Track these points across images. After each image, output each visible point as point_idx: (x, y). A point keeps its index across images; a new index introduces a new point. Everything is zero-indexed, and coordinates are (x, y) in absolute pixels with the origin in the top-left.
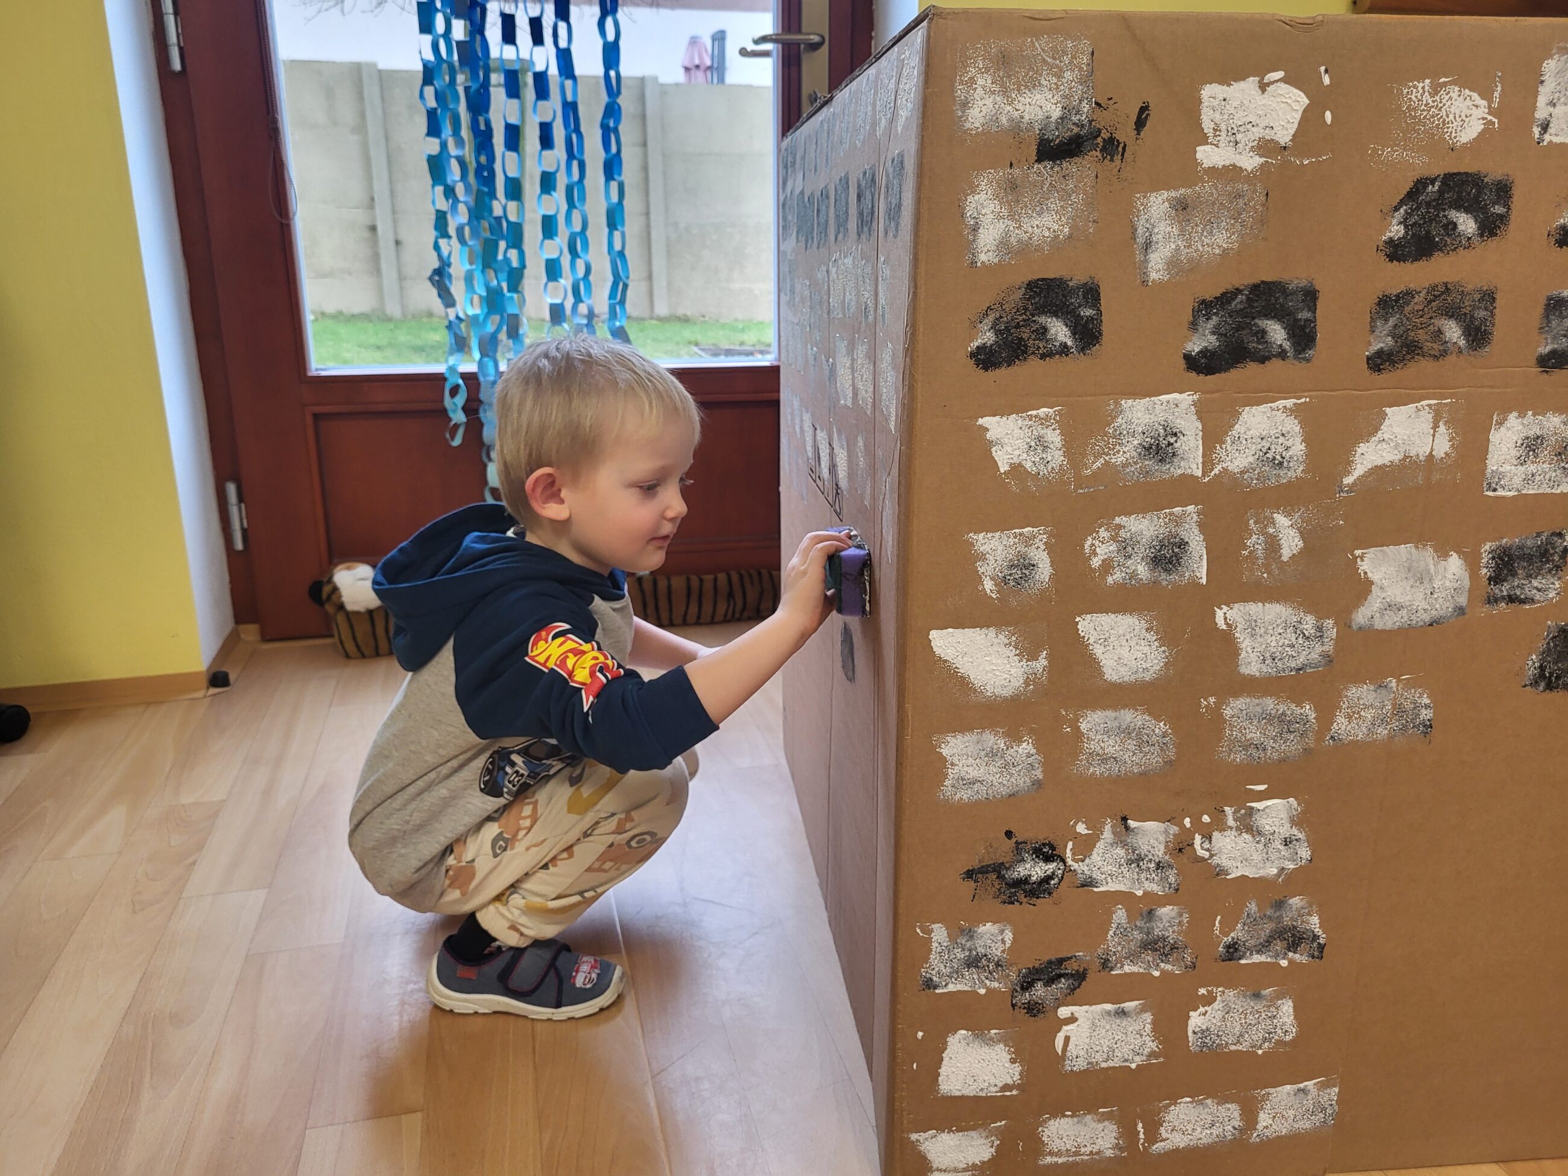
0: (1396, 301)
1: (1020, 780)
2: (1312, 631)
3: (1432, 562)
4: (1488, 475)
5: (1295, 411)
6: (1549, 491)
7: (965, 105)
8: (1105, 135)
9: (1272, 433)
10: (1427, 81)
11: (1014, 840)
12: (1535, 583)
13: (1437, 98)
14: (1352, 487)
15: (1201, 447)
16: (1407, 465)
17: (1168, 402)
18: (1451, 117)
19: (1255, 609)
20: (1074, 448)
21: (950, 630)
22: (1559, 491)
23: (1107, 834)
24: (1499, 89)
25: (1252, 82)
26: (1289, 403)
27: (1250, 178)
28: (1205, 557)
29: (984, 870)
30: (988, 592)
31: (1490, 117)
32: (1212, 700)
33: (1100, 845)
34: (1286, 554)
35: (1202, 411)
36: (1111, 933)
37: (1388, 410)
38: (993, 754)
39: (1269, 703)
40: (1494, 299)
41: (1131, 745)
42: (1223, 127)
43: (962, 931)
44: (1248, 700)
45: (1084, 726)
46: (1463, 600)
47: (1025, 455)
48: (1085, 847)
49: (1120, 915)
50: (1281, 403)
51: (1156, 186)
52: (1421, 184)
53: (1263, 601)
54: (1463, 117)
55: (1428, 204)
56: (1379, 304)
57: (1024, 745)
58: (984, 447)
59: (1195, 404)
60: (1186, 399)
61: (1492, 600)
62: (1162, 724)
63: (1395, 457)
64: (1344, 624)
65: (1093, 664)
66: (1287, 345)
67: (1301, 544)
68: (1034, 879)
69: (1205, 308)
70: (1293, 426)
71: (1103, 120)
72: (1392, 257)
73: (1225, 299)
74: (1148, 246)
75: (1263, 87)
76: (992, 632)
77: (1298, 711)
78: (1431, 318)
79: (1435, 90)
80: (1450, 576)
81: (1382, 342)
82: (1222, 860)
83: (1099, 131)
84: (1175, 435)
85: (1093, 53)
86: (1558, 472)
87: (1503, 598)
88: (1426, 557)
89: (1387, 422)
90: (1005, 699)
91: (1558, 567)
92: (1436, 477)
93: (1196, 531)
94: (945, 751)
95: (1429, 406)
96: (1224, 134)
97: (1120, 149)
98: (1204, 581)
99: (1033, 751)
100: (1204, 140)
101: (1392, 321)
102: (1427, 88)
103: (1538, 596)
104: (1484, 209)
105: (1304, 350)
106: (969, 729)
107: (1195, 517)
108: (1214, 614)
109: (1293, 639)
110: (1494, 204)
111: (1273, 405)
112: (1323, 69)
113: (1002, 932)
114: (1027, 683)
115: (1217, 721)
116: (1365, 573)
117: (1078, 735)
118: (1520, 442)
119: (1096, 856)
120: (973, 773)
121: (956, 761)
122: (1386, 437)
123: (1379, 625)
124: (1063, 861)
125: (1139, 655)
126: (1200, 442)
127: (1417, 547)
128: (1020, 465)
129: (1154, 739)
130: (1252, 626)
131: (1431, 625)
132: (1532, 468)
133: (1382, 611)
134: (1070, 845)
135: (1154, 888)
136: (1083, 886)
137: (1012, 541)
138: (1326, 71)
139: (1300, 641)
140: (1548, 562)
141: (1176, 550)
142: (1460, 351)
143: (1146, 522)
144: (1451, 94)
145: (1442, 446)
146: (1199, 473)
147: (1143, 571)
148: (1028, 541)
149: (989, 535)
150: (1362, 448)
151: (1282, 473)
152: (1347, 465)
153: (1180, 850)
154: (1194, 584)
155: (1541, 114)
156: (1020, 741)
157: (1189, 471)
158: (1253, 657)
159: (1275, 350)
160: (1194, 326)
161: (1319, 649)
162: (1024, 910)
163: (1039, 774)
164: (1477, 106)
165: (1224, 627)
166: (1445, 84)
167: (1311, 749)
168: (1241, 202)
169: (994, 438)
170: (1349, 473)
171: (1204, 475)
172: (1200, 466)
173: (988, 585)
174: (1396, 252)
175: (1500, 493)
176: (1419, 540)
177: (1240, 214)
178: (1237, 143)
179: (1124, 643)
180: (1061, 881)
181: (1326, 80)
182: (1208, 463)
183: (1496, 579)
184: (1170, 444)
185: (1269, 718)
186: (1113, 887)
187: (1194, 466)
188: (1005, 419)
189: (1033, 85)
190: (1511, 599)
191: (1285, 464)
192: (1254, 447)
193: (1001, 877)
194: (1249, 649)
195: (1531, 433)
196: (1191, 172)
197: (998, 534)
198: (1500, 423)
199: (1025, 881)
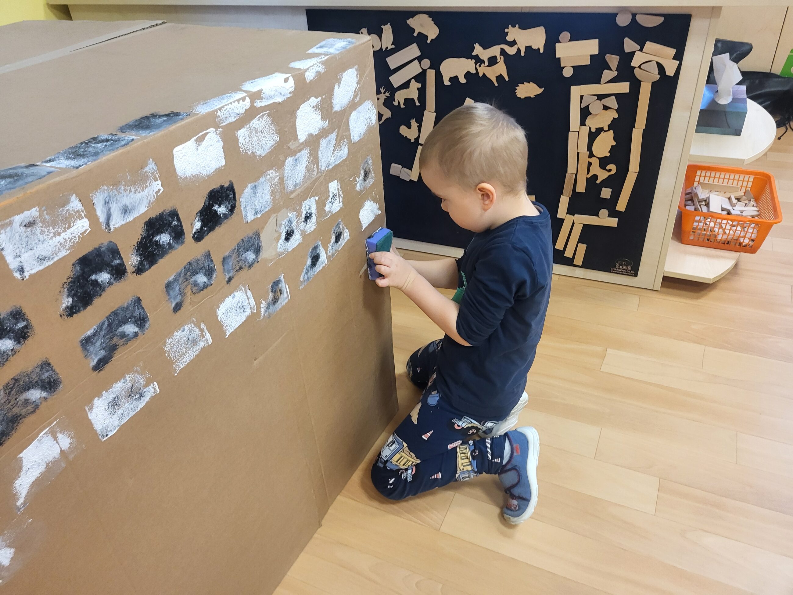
4: (99, 433)
14: (24, 503)
16: (51, 467)
34: (6, 562)
37: (21, 455)
40: (49, 364)
63: (42, 468)
67: (13, 550)
78: (16, 399)
86: (134, 403)
92: (71, 457)
95: (46, 433)
104: (11, 331)
110: (16, 324)
118: (107, 408)
122: (28, 467)
132: (120, 411)
142: (46, 399)
145: (65, 441)
150: (18, 483)
152: (14, 497)
155: (14, 265)
170: (18, 499)
175: (110, 434)
195: (110, 400)
198: (91, 409)
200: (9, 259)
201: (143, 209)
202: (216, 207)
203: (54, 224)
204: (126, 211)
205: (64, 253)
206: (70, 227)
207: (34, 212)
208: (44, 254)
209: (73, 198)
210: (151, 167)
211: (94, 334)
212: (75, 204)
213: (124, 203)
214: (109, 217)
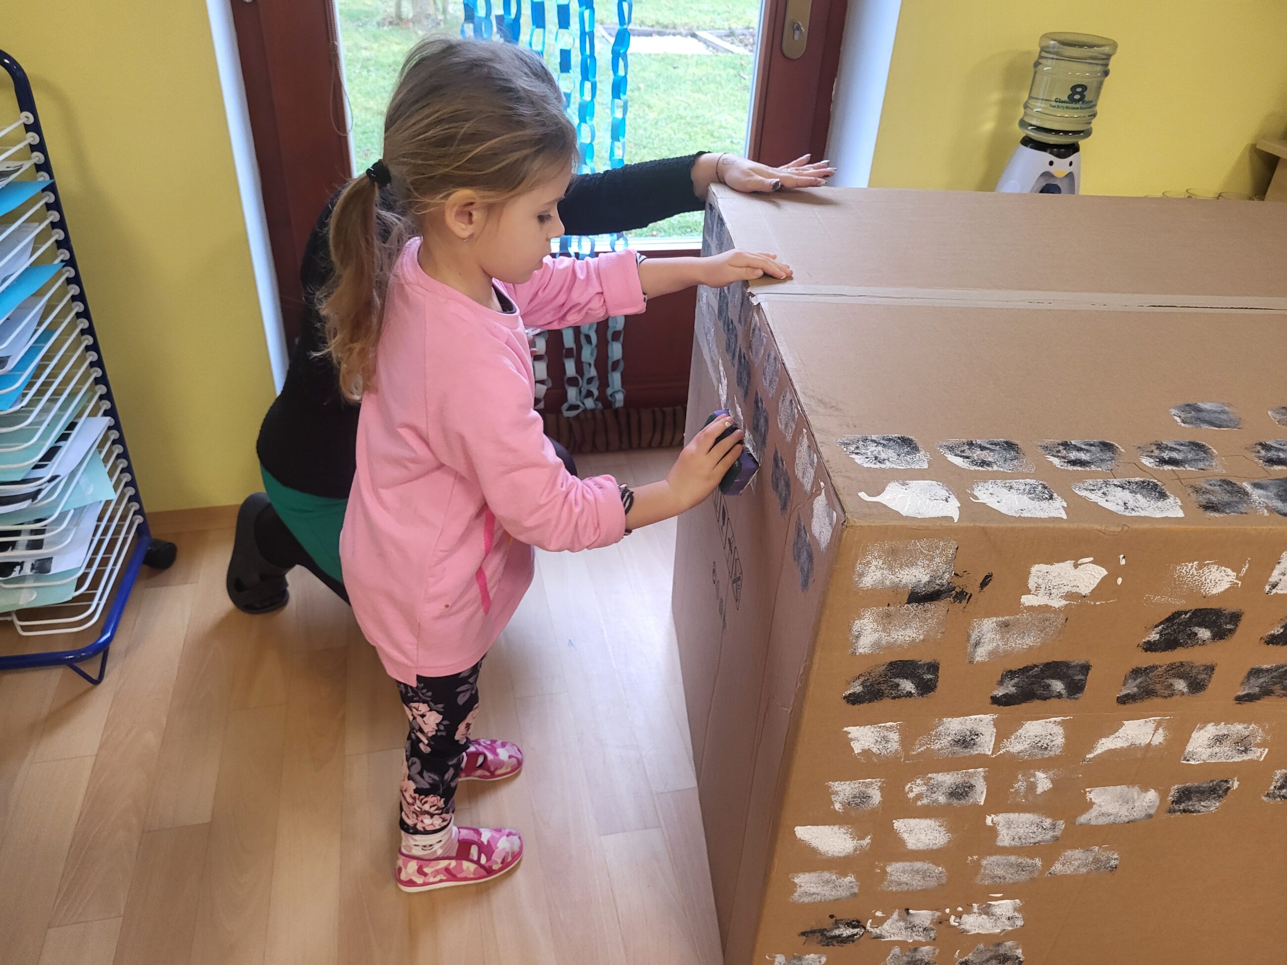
0: (1144, 671)
1: (842, 893)
2: (1049, 826)
3: (1136, 793)
4: (1186, 754)
5: (1061, 723)
6: (1225, 761)
7: (861, 575)
8: (958, 590)
9: (1043, 734)
10: (1196, 563)
11: (834, 919)
12: (1203, 803)
13: (1201, 571)
14: (1090, 760)
15: (993, 741)
16: (1132, 749)
17: (976, 719)
18: (1208, 581)
19: (1013, 816)
20: (906, 741)
21: (809, 827)
22: (1232, 761)
23: (895, 916)
24: (1247, 566)
25: (1069, 564)
26: (1058, 719)
27: (1057, 611)
28: (985, 792)
29: (813, 932)
30: (837, 809)
31: (1236, 581)
32: (975, 857)
33: (889, 922)
34: (1039, 790)
35: (996, 723)
36: (889, 958)
37: (1125, 722)
38: (827, 882)
39: (1013, 859)
40: (1213, 670)
41: (918, 877)
42: (1043, 586)
43: (795, 958)
44: (999, 857)
45: (889, 869)
46: (1152, 811)
47: (873, 745)
48: (880, 922)
49: (897, 950)
50: (1053, 719)
51: (988, 615)
52: (1178, 614)
53: (1019, 812)
54: (1217, 581)
55: (1180, 624)
56: (1132, 672)
57: (849, 878)
58: (846, 743)
59: (993, 720)
60: (988, 718)
61: (1171, 811)
62: (940, 868)
63: (1125, 745)
64: (1071, 821)
65: (902, 842)
66: (1063, 692)
67: (1051, 786)
68: (844, 936)
69: (1011, 674)
70: (1059, 730)
71: (959, 583)
72: (1146, 650)
73: (1025, 670)
74: (977, 644)
75: (1076, 566)
76: (836, 828)
77: (1031, 861)
79: (1200, 567)
80: (1147, 800)
81: (1131, 688)
82: (967, 927)
83: (954, 588)
84: (978, 735)
85: (957, 548)
86: (1234, 752)
87: (1180, 810)
88: (1135, 791)
89: (1123, 728)
90: (840, 857)
91: (1220, 796)
93: (982, 780)
94: (796, 880)
95: (1155, 720)
96: (1043, 589)
97: (967, 597)
98: (982, 803)
99: (854, 880)
100: (1028, 592)
101: (1139, 680)
102: (1194, 566)
103: (1203, 809)
104: (1220, 627)
105: (1075, 694)
106: (814, 871)
107: (982, 774)
108: (985, 818)
109: (1036, 828)
110: (1227, 624)
111: (1048, 720)
112: (1122, 556)
113: (820, 958)
114: (855, 850)
115: (977, 865)
116: (1091, 799)
117: (884, 872)
118: (1211, 738)
119: (886, 926)
120: (813, 890)
121: (802, 884)
122: (1120, 735)
123: (1093, 822)
124: (865, 928)
125: (932, 837)
126: (994, 738)
127: (1128, 787)
128: (869, 749)
129: (934, 875)
130: (1009, 825)
131: (1128, 822)
132: (1217, 750)
133: (1097, 817)
134: (870, 921)
135: (920, 939)
136: (875, 938)
137: (856, 785)
138: (1124, 557)
139: (1040, 830)
140: (1214, 794)
141: (966, 789)
142: (1183, 694)
143: (949, 776)
144: (1212, 569)
145: (1159, 738)
146: (990, 753)
147: (942, 799)
148: (867, 786)
149: (842, 783)
150: (1104, 740)
151: (1046, 753)
152: (1091, 749)
153: (940, 923)
154: (976, 805)
155: (1273, 579)
156: (846, 876)
157: (983, 752)
158: (1007, 838)
159: (1055, 694)
160: (1001, 683)
161: (1051, 834)
162: (837, 949)
163: (856, 890)
164: (1228, 576)
165: (991, 824)
166: (1208, 564)
167: (1035, 878)
168: (1047, 623)
169: (853, 737)
170: (1090, 752)
171: (992, 754)
172: (991, 750)
173: (837, 806)
174: (1150, 647)
175: (1192, 762)
176: (1131, 783)
177: (1045, 629)
178: (1051, 594)
179: (923, 832)
180: (861, 936)
181: (1123, 562)
182: (997, 747)
183: (1177, 801)
184: (972, 739)
185: (1011, 865)
186: (893, 938)
187: (987, 750)
188: (862, 728)
189: (913, 564)
190: (1185, 811)
191: (1049, 748)
192: (1029, 741)
193: (822, 934)
194: (1005, 835)
195: (1221, 733)
196: (1017, 607)
197: (848, 782)
198: (1201, 729)
199: (839, 936)
200: (1276, 573)
211: (1268, 670)
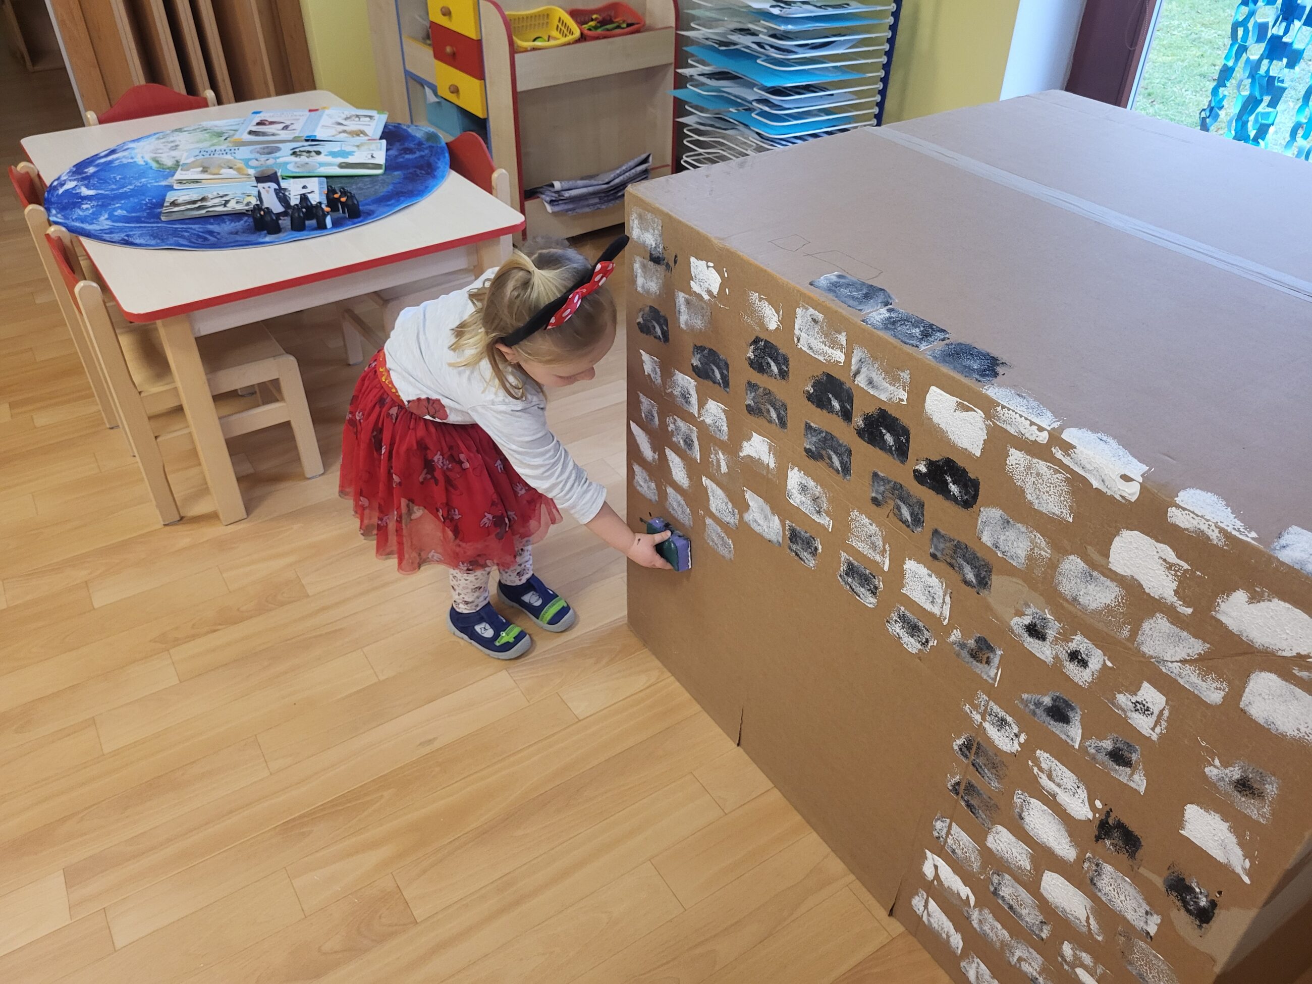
0: (754, 386)
2: (731, 510)
4: (788, 490)
5: (724, 412)
8: (666, 261)
9: (718, 415)
10: (757, 294)
13: (761, 303)
14: (743, 458)
15: (697, 405)
16: (760, 463)
17: (688, 380)
18: (766, 315)
20: (663, 379)
24: (782, 311)
25: (704, 263)
26: (722, 406)
27: (706, 303)
28: (699, 452)
31: (779, 323)
34: (723, 470)
35: (697, 390)
37: (753, 433)
40: (786, 409)
42: (697, 277)
51: (680, 289)
52: (758, 339)
54: (770, 318)
55: (761, 349)
56: (748, 384)
57: (653, 484)
59: (695, 386)
60: (693, 383)
63: (756, 456)
66: (721, 381)
67: (727, 470)
69: (696, 348)
70: (723, 417)
71: (666, 255)
73: (702, 349)
74: (679, 313)
75: (708, 267)
78: (766, 403)
81: (750, 400)
83: (665, 258)
84: (690, 395)
85: (662, 226)
86: (813, 509)
89: (753, 438)
91: (813, 554)
92: (770, 476)
93: (696, 439)
95: (767, 442)
96: (698, 280)
97: (670, 269)
98: (699, 461)
99: (655, 488)
100: (692, 279)
101: (752, 394)
102: (757, 297)
104: (780, 365)
105: (726, 387)
107: (696, 433)
108: (702, 477)
109: (725, 507)
110: (783, 364)
111: (718, 404)
112: (725, 270)
116: (748, 499)
118: (799, 483)
122: (753, 444)
131: (769, 541)
132: (803, 499)
139: (727, 511)
140: (809, 548)
141: (691, 442)
142: (776, 424)
143: (682, 424)
144: (766, 305)
145: (772, 464)
146: (697, 416)
151: (721, 435)
152: (741, 447)
155: (797, 332)
156: (652, 481)
157: (694, 413)
159: (717, 381)
160: (694, 354)
161: (733, 519)
164: (774, 315)
165: (705, 485)
166: (763, 299)
168: (704, 311)
170: (741, 451)
172: (697, 413)
174: (751, 364)
175: (792, 502)
177: (704, 316)
178: (701, 286)
181: (726, 275)
184: (689, 398)
189: (648, 230)
191: (722, 432)
192: (713, 418)
195: (803, 482)
196: (690, 290)
198: (792, 469)
200: (797, 327)
201: (883, 397)
202: (949, 479)
203: (826, 336)
204: (870, 382)
205: (821, 358)
206: (833, 348)
207: (820, 317)
208: (813, 346)
209: (844, 334)
210: (905, 375)
211: (815, 430)
212: (842, 338)
213: (871, 375)
214: (857, 372)
